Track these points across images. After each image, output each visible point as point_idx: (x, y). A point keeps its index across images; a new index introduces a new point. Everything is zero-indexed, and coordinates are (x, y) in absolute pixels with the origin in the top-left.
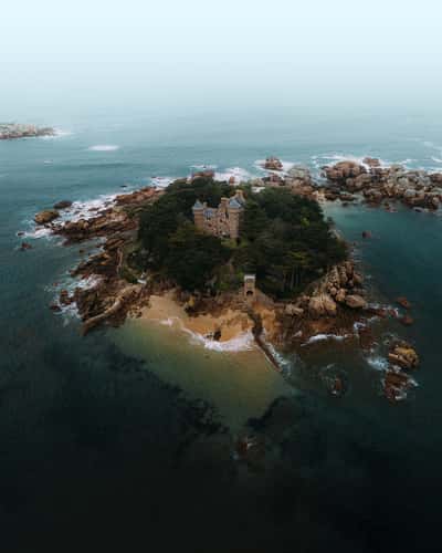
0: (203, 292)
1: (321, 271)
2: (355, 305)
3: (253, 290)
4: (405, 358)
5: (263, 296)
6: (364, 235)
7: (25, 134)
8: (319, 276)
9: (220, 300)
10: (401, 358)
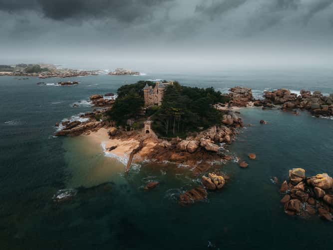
0: (124, 127)
1: (202, 128)
2: (209, 149)
3: (150, 130)
4: (212, 181)
5: (154, 134)
6: (262, 122)
7: (125, 73)
8: (199, 131)
9: (130, 133)
10: (209, 180)
